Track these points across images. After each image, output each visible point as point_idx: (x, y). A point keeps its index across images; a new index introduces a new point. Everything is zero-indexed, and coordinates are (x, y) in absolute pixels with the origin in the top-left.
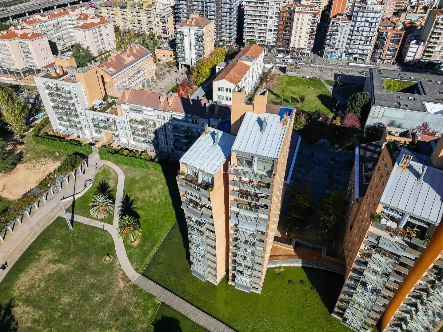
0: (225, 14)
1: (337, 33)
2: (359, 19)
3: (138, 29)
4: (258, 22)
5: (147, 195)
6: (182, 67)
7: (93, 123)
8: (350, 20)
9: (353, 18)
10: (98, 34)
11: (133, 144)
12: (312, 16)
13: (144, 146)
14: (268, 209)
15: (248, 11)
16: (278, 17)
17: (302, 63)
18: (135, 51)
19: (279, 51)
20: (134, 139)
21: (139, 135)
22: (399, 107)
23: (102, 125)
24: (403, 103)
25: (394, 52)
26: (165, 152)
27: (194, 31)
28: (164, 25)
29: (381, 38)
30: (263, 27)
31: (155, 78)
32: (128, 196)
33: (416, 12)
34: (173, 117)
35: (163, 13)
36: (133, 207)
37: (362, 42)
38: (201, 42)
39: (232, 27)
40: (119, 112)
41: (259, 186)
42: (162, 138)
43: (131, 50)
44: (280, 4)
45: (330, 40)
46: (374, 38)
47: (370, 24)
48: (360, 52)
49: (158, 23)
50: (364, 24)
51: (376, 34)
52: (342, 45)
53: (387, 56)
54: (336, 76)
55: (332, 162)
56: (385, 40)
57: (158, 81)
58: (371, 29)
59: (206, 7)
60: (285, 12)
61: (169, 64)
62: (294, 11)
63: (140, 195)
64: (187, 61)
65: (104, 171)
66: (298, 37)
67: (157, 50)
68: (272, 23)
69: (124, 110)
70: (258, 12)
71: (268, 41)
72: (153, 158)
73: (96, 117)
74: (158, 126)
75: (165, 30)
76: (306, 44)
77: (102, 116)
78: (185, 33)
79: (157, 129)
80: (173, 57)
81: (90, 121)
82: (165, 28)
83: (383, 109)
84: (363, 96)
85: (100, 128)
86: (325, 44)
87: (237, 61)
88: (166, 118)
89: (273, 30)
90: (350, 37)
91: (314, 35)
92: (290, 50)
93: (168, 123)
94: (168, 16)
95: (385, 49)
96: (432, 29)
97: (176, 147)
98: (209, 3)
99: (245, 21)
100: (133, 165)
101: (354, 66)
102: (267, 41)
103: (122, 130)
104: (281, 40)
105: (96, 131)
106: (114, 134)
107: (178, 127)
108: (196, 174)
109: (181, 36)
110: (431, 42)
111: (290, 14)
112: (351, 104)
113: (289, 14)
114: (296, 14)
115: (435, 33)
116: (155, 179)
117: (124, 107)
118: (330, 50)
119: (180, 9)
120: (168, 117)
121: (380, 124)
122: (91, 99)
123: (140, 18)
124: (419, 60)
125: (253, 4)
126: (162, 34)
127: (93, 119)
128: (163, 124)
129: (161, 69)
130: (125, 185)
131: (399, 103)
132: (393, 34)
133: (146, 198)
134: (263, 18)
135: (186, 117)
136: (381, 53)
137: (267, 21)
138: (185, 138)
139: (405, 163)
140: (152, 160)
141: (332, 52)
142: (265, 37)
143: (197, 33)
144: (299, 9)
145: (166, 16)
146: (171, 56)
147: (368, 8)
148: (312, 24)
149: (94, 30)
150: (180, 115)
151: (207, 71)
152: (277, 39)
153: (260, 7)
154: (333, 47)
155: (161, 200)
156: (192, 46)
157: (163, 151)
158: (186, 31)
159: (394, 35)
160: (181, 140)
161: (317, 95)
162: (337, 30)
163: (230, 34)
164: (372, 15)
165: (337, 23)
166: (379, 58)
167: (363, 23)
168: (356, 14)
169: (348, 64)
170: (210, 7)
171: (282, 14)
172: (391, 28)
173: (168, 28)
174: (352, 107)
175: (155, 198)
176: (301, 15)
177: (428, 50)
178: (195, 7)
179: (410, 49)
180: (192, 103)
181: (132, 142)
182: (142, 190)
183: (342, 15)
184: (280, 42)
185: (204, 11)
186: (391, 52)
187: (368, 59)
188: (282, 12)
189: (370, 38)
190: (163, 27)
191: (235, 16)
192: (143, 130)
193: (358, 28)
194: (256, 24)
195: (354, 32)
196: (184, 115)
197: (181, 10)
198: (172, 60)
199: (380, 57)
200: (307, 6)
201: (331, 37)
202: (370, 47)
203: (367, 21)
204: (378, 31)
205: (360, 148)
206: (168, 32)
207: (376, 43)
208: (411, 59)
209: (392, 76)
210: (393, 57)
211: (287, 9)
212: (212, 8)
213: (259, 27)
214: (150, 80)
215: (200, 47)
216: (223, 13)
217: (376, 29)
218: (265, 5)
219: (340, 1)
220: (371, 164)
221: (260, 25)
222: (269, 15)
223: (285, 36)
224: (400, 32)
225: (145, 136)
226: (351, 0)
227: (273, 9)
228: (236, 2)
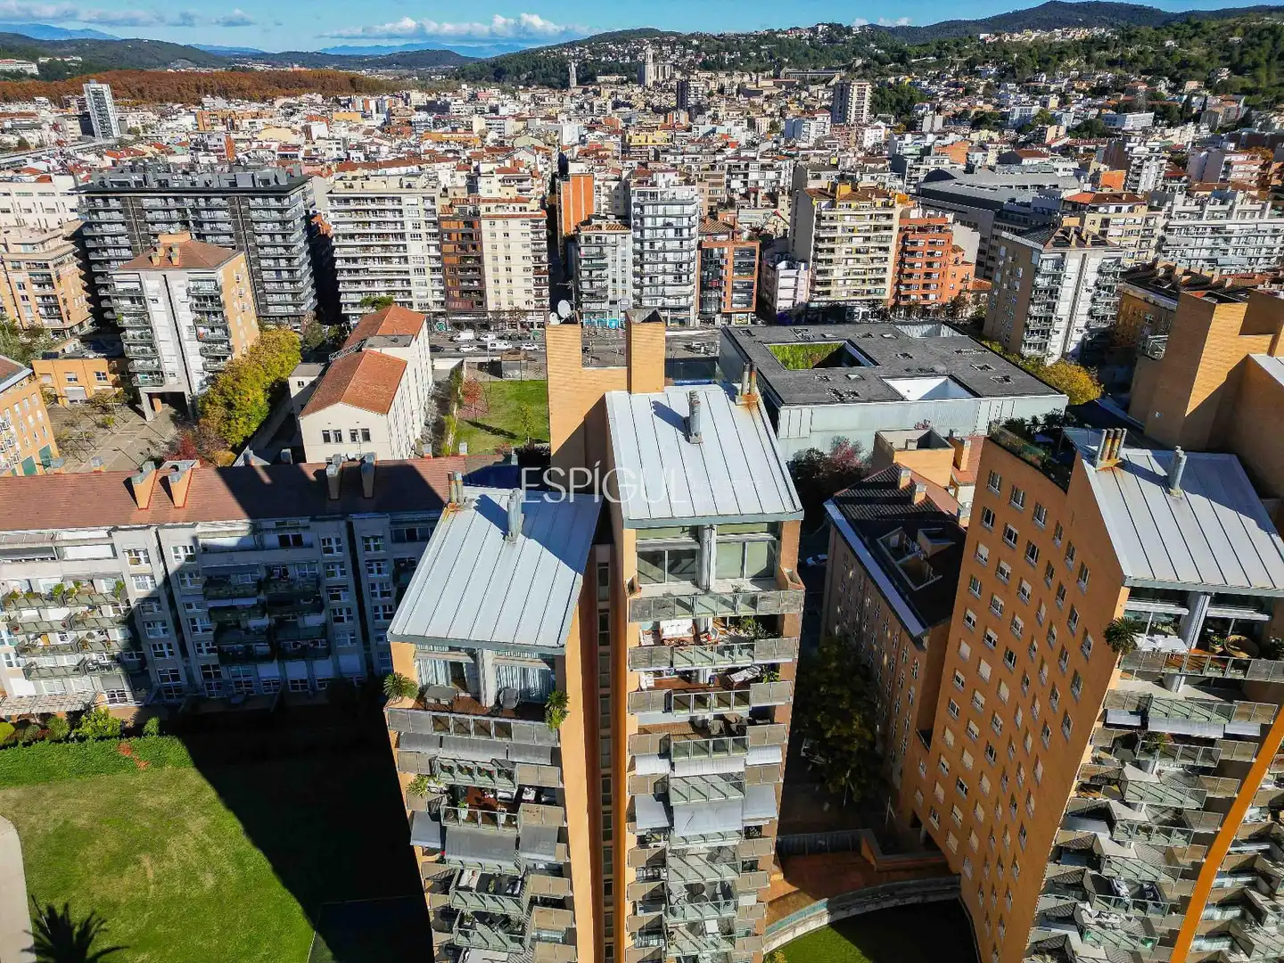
0: (267, 239)
1: (603, 262)
2: (648, 222)
4: (378, 252)
5: (151, 876)
6: (153, 408)
8: (628, 226)
9: (633, 221)
11: (26, 695)
12: (530, 224)
13: (81, 689)
15: (340, 226)
16: (435, 235)
17: (536, 347)
19: (459, 326)
20: (28, 672)
21: (55, 650)
22: (842, 401)
24: (844, 389)
25: (748, 293)
26: (178, 689)
27: (182, 282)
28: (48, 290)
29: (711, 262)
30: (395, 266)
31: (54, 452)
32: (60, 912)
33: (756, 205)
34: (201, 541)
35: (40, 254)
36: (98, 949)
37: (670, 279)
38: (215, 314)
39: (298, 273)
42: (162, 635)
44: (433, 200)
45: (591, 282)
46: (696, 265)
47: (676, 233)
48: (671, 302)
49: (22, 286)
50: (664, 233)
51: (695, 254)
52: (624, 291)
53: (734, 305)
56: (722, 267)
57: (71, 460)
58: (681, 243)
60: (453, 219)
61: (98, 404)
62: (476, 214)
63: (116, 888)
64: (170, 381)
66: (503, 282)
67: (40, 365)
68: (420, 250)
70: (374, 226)
71: (419, 301)
72: (131, 723)
74: (136, 592)
75: (52, 307)
76: (531, 297)
78: (148, 294)
79: (133, 605)
80: (112, 377)
82: (51, 300)
83: (806, 411)
86: (582, 293)
87: (360, 350)
88: (169, 553)
89: (428, 271)
90: (638, 268)
91: (544, 273)
92: (489, 320)
93: (180, 572)
94: (61, 263)
95: (728, 290)
96: (814, 231)
97: (227, 658)
98: (207, 210)
99: (338, 253)
100: (49, 776)
102: (414, 299)
104: (456, 294)
107: (228, 577)
108: (464, 674)
109: (137, 305)
110: (820, 261)
111: (469, 224)
113: (465, 223)
114: (485, 224)
115: (822, 240)
116: (166, 799)
118: (595, 307)
119: (102, 237)
120: (181, 549)
121: (812, 451)
124: (807, 305)
125: (353, 205)
126: (45, 321)
128: (159, 579)
129: (72, 424)
130: (28, 868)
131: (836, 392)
132: (735, 250)
133: (147, 890)
134: (392, 241)
135: (255, 530)
136: (720, 299)
138: (263, 609)
139: (1109, 458)
140: (136, 731)
141: (602, 313)
142: (410, 292)
143: (197, 289)
144: (488, 209)
145: (51, 264)
146: (101, 376)
147: (662, 193)
148: (535, 244)
150: (230, 530)
151: (255, 398)
152: (445, 293)
153: (374, 211)
154: (603, 299)
155: (221, 874)
156: (185, 334)
157: (168, 689)
158: (152, 285)
159: (737, 254)
160: (243, 625)
162: (602, 256)
163: (294, 295)
164: (676, 209)
165: (597, 238)
166: (719, 312)
167: (660, 232)
168: (638, 210)
170: (210, 222)
171: (444, 225)
172: (726, 237)
173: (65, 301)
175: (190, 877)
176: (499, 223)
177: (819, 278)
178: (157, 228)
179: (782, 283)
180: (267, 480)
182: (118, 863)
183: (604, 218)
184: (455, 300)
186: (740, 295)
187: (693, 315)
188: (447, 219)
189: (685, 266)
190: (43, 297)
191: (301, 244)
192: (71, 623)
193: (652, 245)
194: (374, 258)
195: (646, 256)
196: (246, 527)
197: (108, 240)
198: (107, 387)
199: (720, 309)
200: (510, 201)
201: (591, 273)
202: (690, 288)
203: (668, 225)
204: (700, 245)
205: (839, 503)
206: (68, 312)
207: (702, 277)
208: (789, 304)
209: (780, 338)
210: (749, 304)
211: (456, 210)
212: (219, 225)
213: (384, 265)
214: (37, 459)
215: (213, 330)
216: (260, 235)
217: (694, 243)
218: (388, 205)
219: (577, 191)
220: (895, 534)
221: (387, 259)
222: (409, 228)
223: (465, 284)
224: (749, 245)
225: (80, 646)
226: (603, 189)
227: (414, 212)
228: (296, 204)
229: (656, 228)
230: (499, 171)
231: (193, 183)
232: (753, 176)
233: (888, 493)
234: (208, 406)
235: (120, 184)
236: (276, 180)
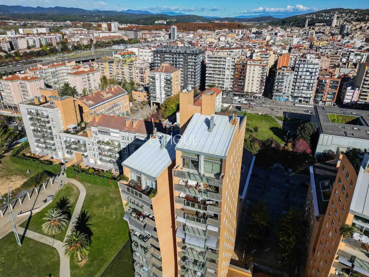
0: (190, 67)
1: (283, 81)
2: (301, 69)
3: (121, 78)
4: (217, 72)
5: (104, 212)
6: (153, 105)
7: (66, 145)
8: (294, 70)
9: (295, 69)
10: (87, 79)
11: (100, 165)
12: (262, 67)
13: (109, 166)
14: (217, 219)
15: (209, 65)
16: (234, 69)
17: (255, 104)
18: (113, 90)
19: (235, 95)
20: (101, 159)
21: (105, 156)
22: (346, 136)
23: (73, 146)
24: (349, 132)
25: (333, 95)
27: (163, 76)
28: (142, 75)
29: (321, 84)
30: (221, 76)
31: (129, 112)
32: (85, 213)
33: (348, 67)
34: (136, 137)
35: (142, 66)
36: (88, 223)
37: (305, 88)
38: (170, 84)
39: (196, 76)
40: (89, 135)
41: (206, 192)
43: (110, 89)
44: (235, 59)
45: (278, 86)
46: (315, 85)
47: (310, 74)
48: (304, 95)
49: (137, 73)
50: (306, 74)
51: (316, 81)
52: (288, 91)
53: (327, 99)
54: (285, 113)
55: (287, 185)
56: (325, 86)
57: (132, 115)
58: (311, 77)
59: (176, 62)
60: (239, 65)
61: (143, 103)
62: (246, 64)
63: (97, 211)
64: (158, 100)
65: (68, 188)
66: (250, 84)
67: (133, 92)
68: (229, 73)
69: (94, 132)
70: (218, 65)
71: (226, 87)
72: (116, 177)
73: (69, 139)
74: (123, 146)
75: (142, 79)
76: (258, 89)
77: (73, 138)
78: (156, 78)
79: (121, 149)
80: (147, 97)
81: (63, 143)
82: (142, 77)
83: (331, 137)
84: (311, 126)
85: (71, 149)
86: (274, 90)
87: (199, 98)
88: (130, 139)
89: (230, 79)
90: (294, 84)
91: (264, 82)
92: (244, 94)
93: (131, 144)
94: (146, 69)
95: (326, 93)
96: (364, 77)
98: (178, 58)
99: (207, 72)
100: (95, 183)
101: (300, 107)
102: (225, 87)
103: (91, 151)
104: (236, 86)
105: (68, 152)
106: (83, 155)
109: (154, 80)
110: (365, 88)
111: (244, 66)
112: (300, 133)
113: (242, 66)
114: (248, 66)
115: (367, 81)
116: (115, 196)
117: (93, 129)
118: (278, 94)
119: (155, 63)
120: (132, 138)
121: (330, 151)
122: (67, 123)
123: (123, 70)
124: (356, 102)
125: (213, 59)
126: (140, 82)
127: (66, 141)
128: (127, 145)
129: (136, 107)
130: (85, 201)
131: (345, 133)
132: (331, 81)
133: (102, 214)
134: (221, 70)
135: (148, 138)
136: (322, 96)
137: (225, 71)
140: (114, 179)
141: (280, 96)
142: (224, 84)
143: (167, 78)
144: (250, 62)
145: (144, 69)
146: (145, 97)
147: (308, 61)
148: (262, 74)
149: (83, 76)
150: (143, 136)
151: (173, 107)
152: (233, 85)
153: (219, 61)
154: (281, 92)
155: (117, 216)
156: (162, 89)
158: (157, 76)
159: (332, 82)
161: (269, 127)
162: (283, 79)
163: (194, 82)
164: (312, 66)
165: (282, 73)
166: (321, 100)
167: (304, 73)
168: (298, 65)
169: (295, 105)
170: (179, 61)
171: (237, 66)
172: (329, 76)
173: (145, 78)
174: (302, 136)
175: (111, 215)
176: (252, 66)
177: (363, 94)
179: (347, 93)
180: (154, 126)
181: (99, 163)
182: (100, 206)
183: (287, 67)
184: (236, 87)
185: (174, 65)
186: (330, 96)
187: (312, 102)
188: (237, 64)
189: (311, 85)
190: (141, 76)
191: (199, 69)
192: (110, 150)
193: (300, 77)
194: (216, 74)
195: (298, 80)
196: (146, 136)
197: (156, 64)
198: (146, 99)
199: (322, 100)
200: (258, 61)
201: (278, 84)
202: (312, 92)
203: (308, 71)
204: (318, 79)
205: (315, 167)
206: (145, 81)
207: (317, 89)
208: (349, 101)
209: (335, 112)
210: (333, 99)
211: (241, 62)
212: (180, 62)
213: (219, 77)
214: (125, 113)
215: (168, 89)
216: (189, 66)
217: (316, 77)
218: (223, 59)
219: (284, 59)
220: (328, 181)
221: (220, 75)
222: (227, 67)
223: (239, 83)
224: (337, 80)
225: (110, 156)
226: (293, 58)
227: (229, 63)
228: (200, 58)
229: (303, 72)
230: (260, 52)
231: (177, 51)
232: (351, 57)
234: (162, 107)
235: (161, 51)
236: (196, 51)
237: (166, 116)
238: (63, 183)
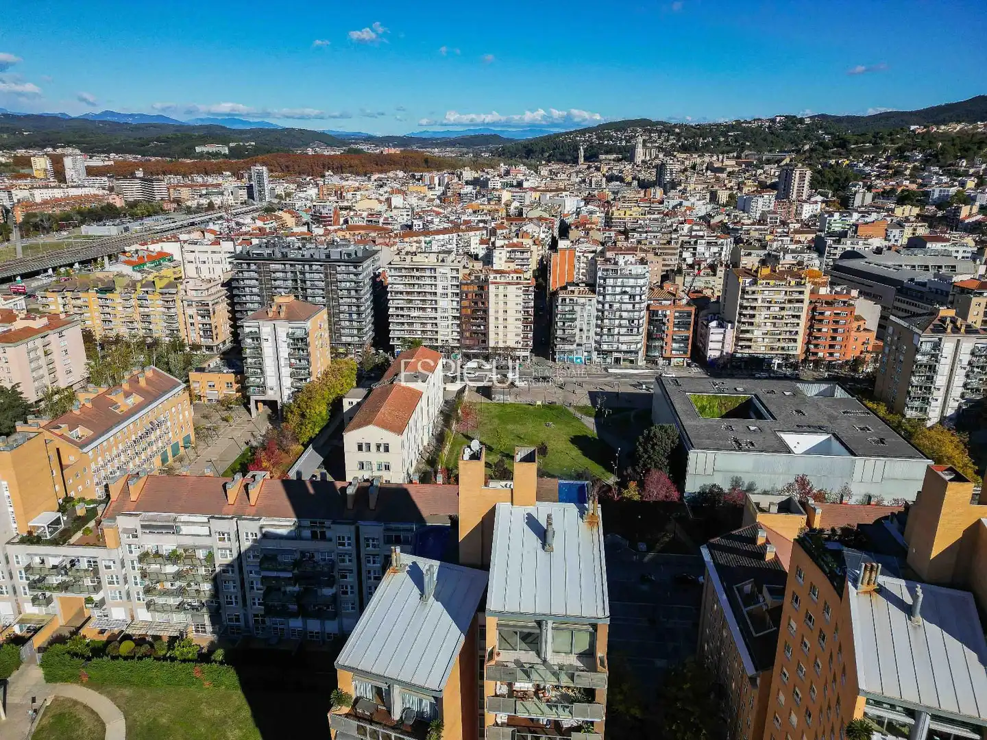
0: (345, 292)
1: (574, 316)
2: (609, 290)
3: (142, 333)
4: (418, 304)
6: (257, 408)
7: (27, 579)
8: (594, 292)
9: (597, 289)
10: (40, 353)
11: (145, 620)
12: (522, 288)
13: (179, 620)
15: (395, 286)
16: (457, 294)
18: (142, 382)
19: (468, 357)
20: (148, 606)
21: (166, 593)
22: (740, 449)
23: (54, 580)
24: (745, 439)
25: (684, 344)
26: (238, 628)
27: (283, 329)
28: (206, 320)
29: (656, 320)
30: (428, 313)
31: (193, 438)
33: (699, 275)
34: (265, 530)
35: (204, 296)
37: (623, 331)
38: (303, 350)
39: (363, 316)
40: (109, 540)
41: (567, 701)
42: (232, 590)
43: (134, 381)
44: (458, 270)
45: (564, 330)
46: (645, 319)
47: (630, 298)
48: (624, 347)
49: (191, 317)
50: (621, 299)
51: (644, 313)
52: (588, 338)
53: (674, 352)
54: (593, 396)
55: (645, 588)
56: (664, 324)
57: (202, 445)
58: (634, 306)
59: (304, 281)
60: (470, 284)
61: (225, 404)
62: (486, 281)
64: (270, 392)
65: (60, 717)
66: (501, 327)
67: (193, 375)
68: (448, 305)
69: (126, 531)
70: (416, 286)
71: (443, 338)
72: (205, 651)
73: (37, 560)
74: (222, 560)
75: (208, 331)
76: (519, 339)
77: (56, 556)
78: (264, 336)
79: (218, 569)
80: (236, 386)
81: (16, 575)
82: (208, 327)
83: (711, 454)
84: (666, 432)
85: (49, 588)
86: (556, 338)
87: (392, 383)
88: (243, 536)
89: (450, 318)
90: (599, 322)
91: (531, 322)
92: (489, 354)
93: (248, 552)
94: (217, 303)
95: (668, 340)
96: (739, 301)
97: (269, 611)
98: (309, 273)
99: (391, 304)
100: (149, 683)
101: (615, 375)
102: (440, 337)
103: (116, 585)
104: (468, 334)
105: (35, 600)
106: (89, 600)
107: (276, 556)
108: (383, 695)
109: (255, 342)
110: (744, 323)
111: (481, 288)
112: (646, 451)
113: (478, 287)
114: (492, 288)
115: (746, 308)
116: (217, 713)
117: (123, 522)
118: (567, 347)
119: (244, 288)
120: (250, 535)
122: (27, 509)
123: (146, 310)
124: (732, 355)
125: (404, 273)
126: (202, 339)
127: (28, 568)
128: (235, 555)
129: (205, 417)
131: (736, 441)
132: (676, 312)
134: (429, 297)
135: (299, 527)
136: (662, 347)
137: (436, 301)
138: (295, 580)
139: (868, 584)
140: (204, 657)
141: (571, 352)
142: (437, 332)
143: (294, 334)
144: (496, 278)
145: (210, 305)
146: (229, 385)
147: (621, 270)
148: (525, 303)
149: (31, 345)
150: (284, 525)
151: (321, 410)
152: (461, 333)
153: (418, 278)
154: (572, 343)
156: (282, 362)
157: (232, 627)
158: (266, 330)
159: (677, 314)
160: (283, 589)
161: (568, 438)
162: (572, 311)
163: (359, 330)
164: (632, 282)
165: (570, 300)
166: (661, 356)
167: (618, 297)
168: (602, 281)
169: (607, 371)
170: (311, 281)
171: (465, 288)
172: (669, 302)
173: (216, 327)
174: (649, 457)
176: (501, 288)
177: (741, 336)
178: (278, 283)
179: (712, 337)
181: (143, 615)
183: (577, 285)
184: (467, 338)
185: (300, 289)
186: (678, 345)
187: (641, 360)
188: (467, 284)
189: (636, 322)
190: (203, 324)
191: (368, 296)
192: (178, 576)
193: (611, 306)
194: (415, 308)
195: (606, 313)
196: (294, 524)
197: (247, 289)
198: (233, 393)
199: (662, 354)
200: (511, 272)
201: (564, 324)
202: (639, 338)
203: (625, 293)
204: (648, 307)
205: (712, 548)
206: (217, 334)
207: (649, 330)
208: (717, 354)
209: (701, 388)
210: (685, 353)
211: (473, 278)
212: (316, 283)
213: (420, 313)
214: (181, 444)
215: (300, 361)
216: (341, 290)
217: (644, 305)
218: (428, 273)
219: (563, 260)
220: (749, 583)
221: (423, 309)
222: (440, 291)
223: (474, 328)
224: (687, 309)
225: (181, 592)
226: (582, 258)
227: (445, 280)
228: (367, 269)
229: (615, 295)
230: (508, 246)
231: (303, 256)
232: (701, 248)
233: (748, 548)
234: (289, 414)
235: (257, 254)
236: (356, 254)
237: (305, 439)
238: (39, 702)
